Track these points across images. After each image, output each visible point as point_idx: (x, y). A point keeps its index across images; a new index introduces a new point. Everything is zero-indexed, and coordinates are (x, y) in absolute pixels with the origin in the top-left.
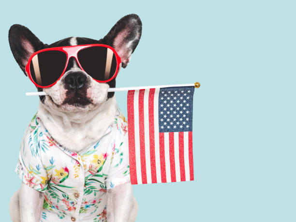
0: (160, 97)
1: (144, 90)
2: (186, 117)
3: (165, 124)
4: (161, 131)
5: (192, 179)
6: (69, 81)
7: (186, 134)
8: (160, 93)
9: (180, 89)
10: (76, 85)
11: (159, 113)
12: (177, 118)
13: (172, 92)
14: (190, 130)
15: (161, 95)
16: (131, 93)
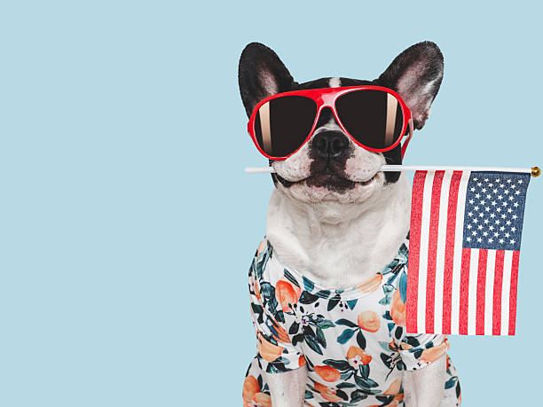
0: (469, 188)
1: (444, 172)
2: (512, 225)
3: (474, 233)
4: (466, 245)
5: (512, 332)
6: (319, 144)
7: (509, 255)
8: (471, 179)
9: (505, 177)
10: (329, 151)
11: (466, 214)
12: (495, 226)
13: (492, 181)
14: (517, 248)
15: (471, 183)
16: (420, 175)
